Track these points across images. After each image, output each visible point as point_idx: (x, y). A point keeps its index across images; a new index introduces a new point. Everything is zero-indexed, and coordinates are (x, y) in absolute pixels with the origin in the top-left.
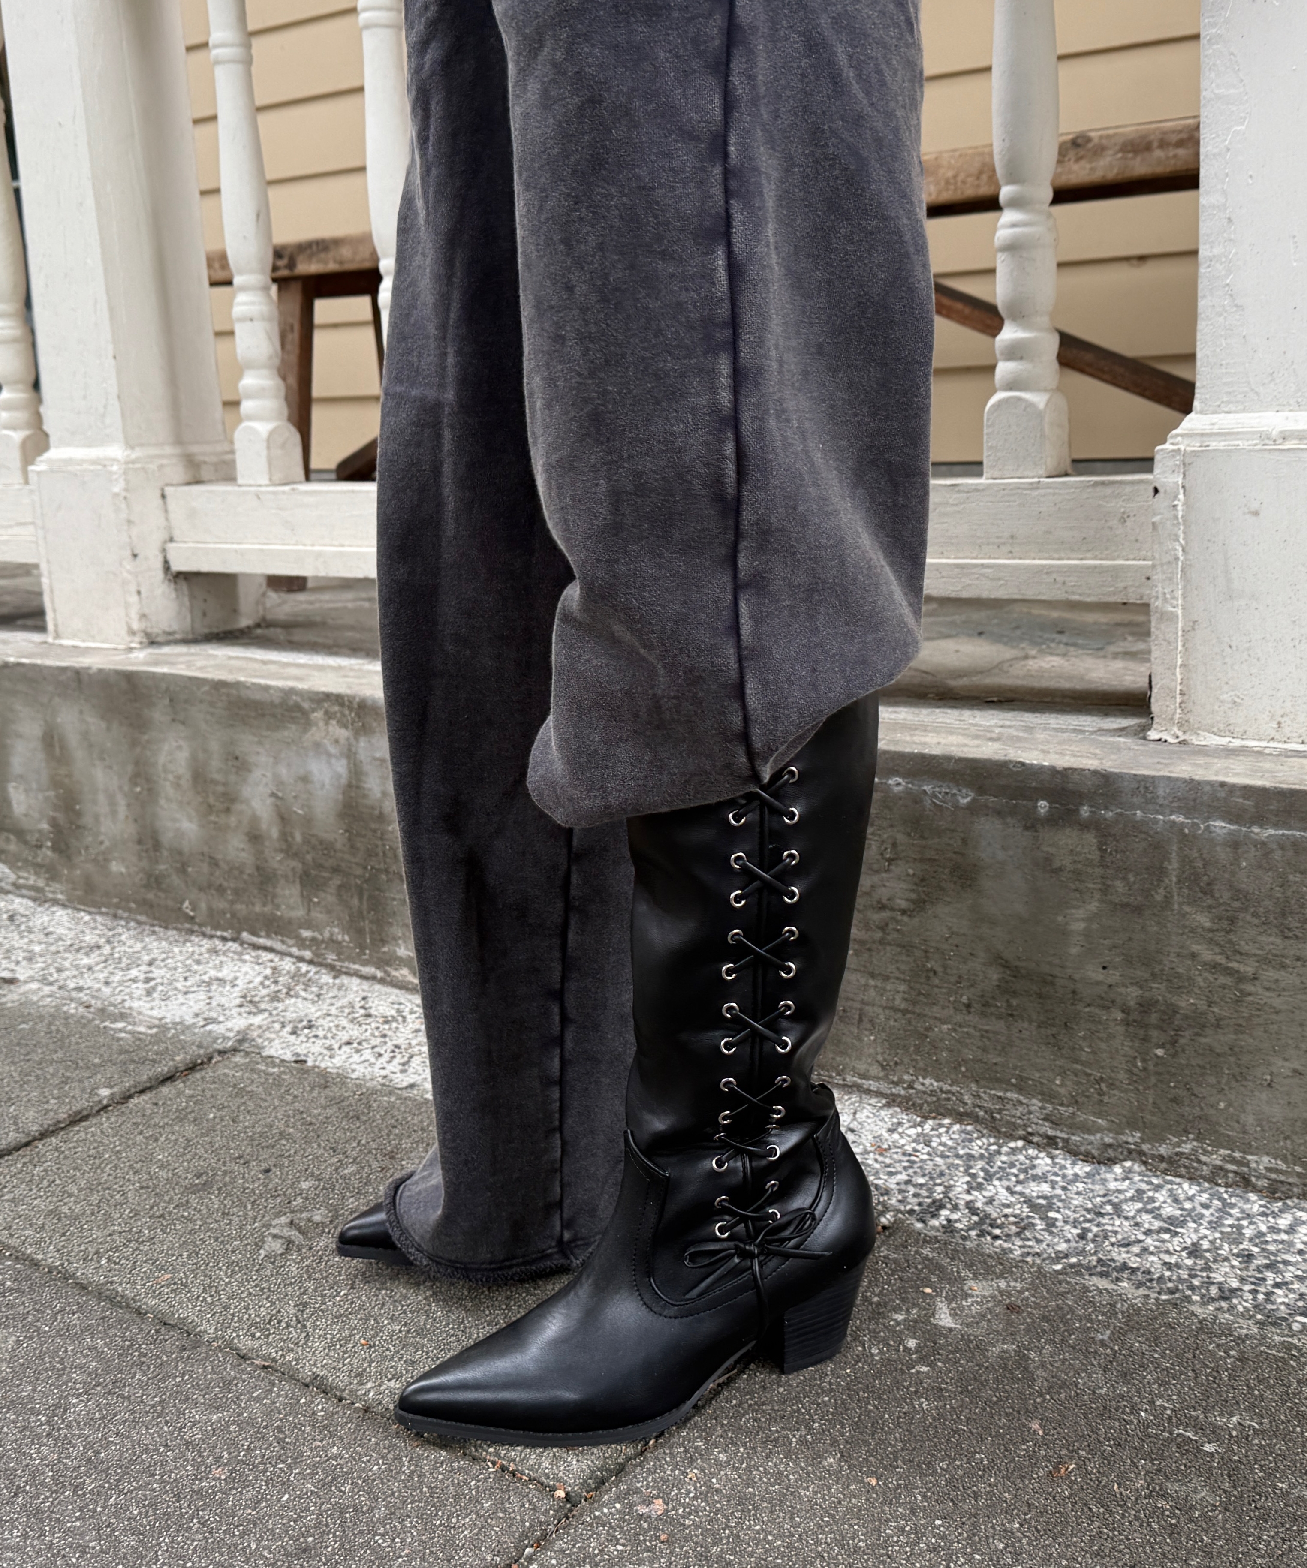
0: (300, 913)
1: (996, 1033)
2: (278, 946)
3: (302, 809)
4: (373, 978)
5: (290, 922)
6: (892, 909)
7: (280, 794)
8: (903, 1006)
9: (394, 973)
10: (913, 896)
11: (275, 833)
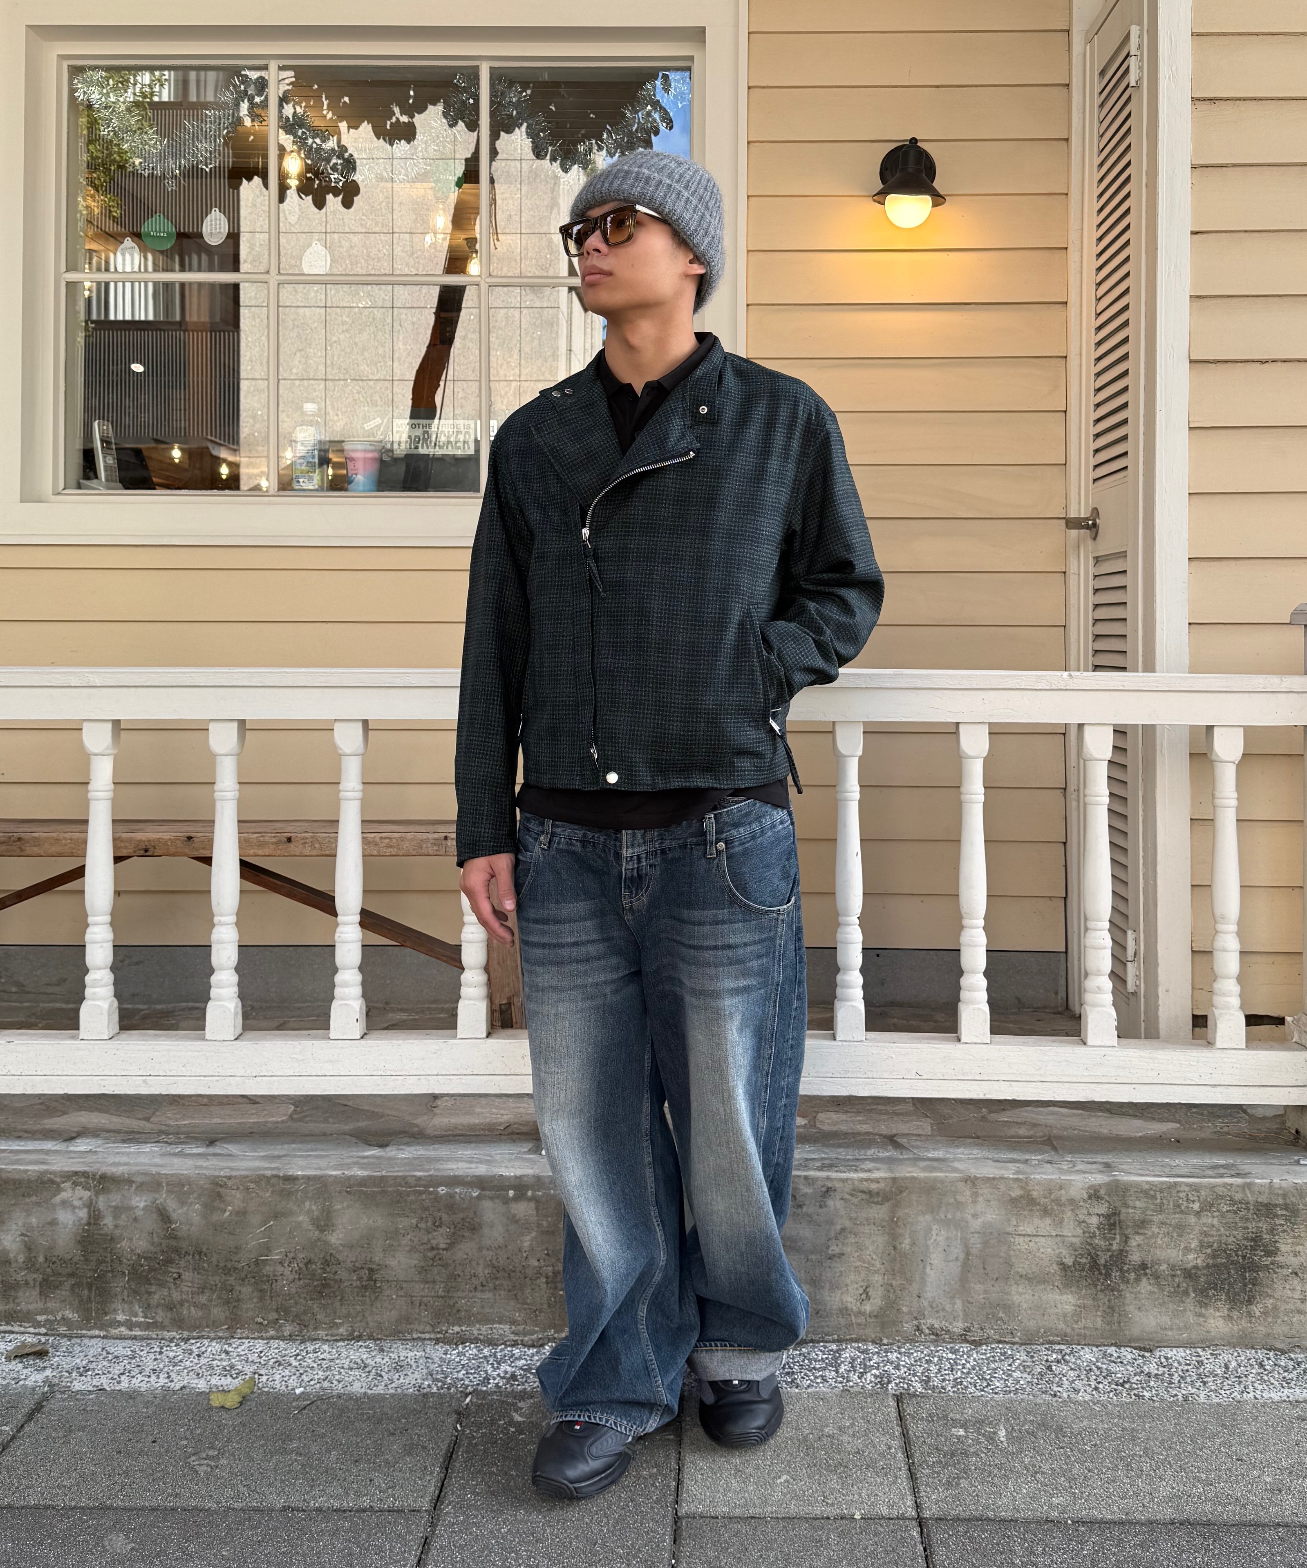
0: (40, 1305)
1: (488, 1299)
2: (16, 1329)
3: (47, 1241)
4: (99, 1337)
5: (28, 1312)
6: (438, 1249)
7: (29, 1234)
8: (443, 1294)
9: (114, 1331)
10: (449, 1241)
11: (21, 1258)
